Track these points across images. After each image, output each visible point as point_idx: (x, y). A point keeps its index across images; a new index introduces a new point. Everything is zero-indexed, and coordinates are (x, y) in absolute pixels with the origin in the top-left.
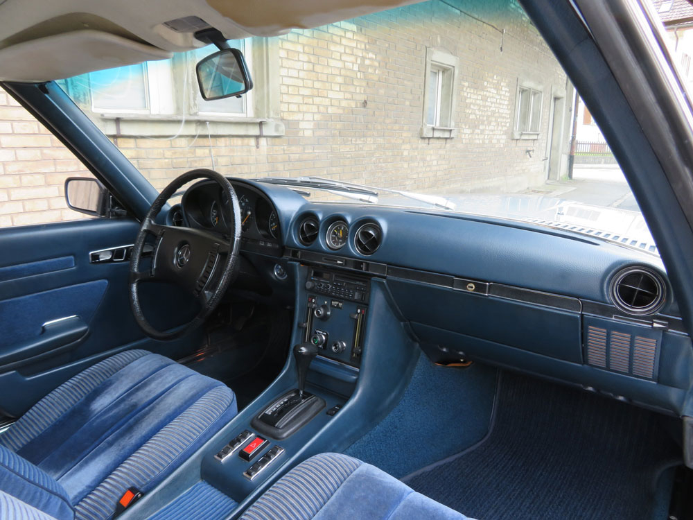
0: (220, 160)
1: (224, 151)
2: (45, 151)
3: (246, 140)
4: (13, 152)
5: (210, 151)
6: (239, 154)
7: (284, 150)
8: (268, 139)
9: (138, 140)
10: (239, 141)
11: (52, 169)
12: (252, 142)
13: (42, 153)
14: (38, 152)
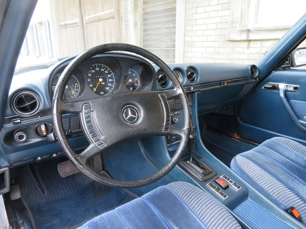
2: (217, 49)
9: (263, 42)
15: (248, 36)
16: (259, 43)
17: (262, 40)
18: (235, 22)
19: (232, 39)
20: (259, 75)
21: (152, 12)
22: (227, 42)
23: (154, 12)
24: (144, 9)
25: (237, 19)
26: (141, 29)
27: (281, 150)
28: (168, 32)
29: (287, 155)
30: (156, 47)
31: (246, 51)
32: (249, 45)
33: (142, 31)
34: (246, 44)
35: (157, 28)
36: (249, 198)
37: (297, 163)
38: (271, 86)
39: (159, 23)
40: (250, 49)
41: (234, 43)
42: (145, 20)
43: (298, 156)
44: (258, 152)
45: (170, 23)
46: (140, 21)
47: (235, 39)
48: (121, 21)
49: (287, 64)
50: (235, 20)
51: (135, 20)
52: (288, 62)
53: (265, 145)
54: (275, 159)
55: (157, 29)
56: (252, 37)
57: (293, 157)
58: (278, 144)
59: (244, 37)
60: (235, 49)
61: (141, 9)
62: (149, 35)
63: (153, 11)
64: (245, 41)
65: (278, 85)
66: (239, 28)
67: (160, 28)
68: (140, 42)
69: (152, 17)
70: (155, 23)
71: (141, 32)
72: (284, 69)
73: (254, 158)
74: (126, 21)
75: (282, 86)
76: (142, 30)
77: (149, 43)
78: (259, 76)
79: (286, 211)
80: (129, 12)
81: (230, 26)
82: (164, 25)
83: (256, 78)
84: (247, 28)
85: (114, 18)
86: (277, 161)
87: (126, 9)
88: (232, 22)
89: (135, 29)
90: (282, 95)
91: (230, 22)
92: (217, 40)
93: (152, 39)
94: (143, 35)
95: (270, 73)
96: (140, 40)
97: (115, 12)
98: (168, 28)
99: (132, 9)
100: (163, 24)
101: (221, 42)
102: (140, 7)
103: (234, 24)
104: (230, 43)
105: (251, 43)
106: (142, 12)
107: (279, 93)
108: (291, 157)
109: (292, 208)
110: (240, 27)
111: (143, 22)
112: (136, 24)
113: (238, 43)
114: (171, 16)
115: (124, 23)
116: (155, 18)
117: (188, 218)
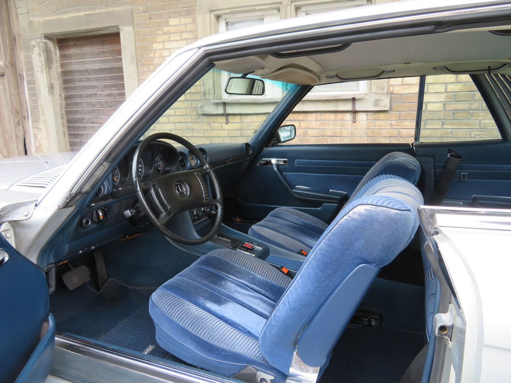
0: (309, 131)
1: (314, 124)
2: (189, 124)
3: (340, 116)
4: (174, 125)
5: (300, 124)
6: (331, 127)
7: (391, 125)
8: (369, 114)
9: (243, 117)
10: (332, 116)
11: (191, 135)
12: (349, 117)
13: (187, 126)
14: (185, 125)
15: (225, 110)
16: (238, 117)
17: (241, 115)
18: (208, 93)
19: (206, 113)
20: (252, 152)
21: (78, 71)
22: (201, 116)
23: (82, 71)
24: (62, 65)
25: (209, 90)
26: (60, 96)
27: (284, 217)
28: (111, 102)
29: (289, 220)
30: (92, 123)
31: (225, 126)
32: (227, 119)
33: (63, 99)
34: (223, 119)
35: (92, 94)
36: (270, 254)
37: (298, 224)
38: (265, 162)
39: (94, 87)
40: (229, 124)
41: (210, 118)
42: (65, 82)
43: (297, 219)
44: (268, 221)
45: (113, 88)
46: (57, 84)
47: (210, 113)
48: (19, 81)
49: (275, 141)
50: (208, 91)
51: (50, 82)
52: (275, 139)
53: (271, 216)
54: (281, 224)
55: (90, 96)
56: (230, 110)
57: (294, 220)
58: (281, 213)
59: (220, 110)
60: (212, 124)
61: (58, 64)
62: (76, 104)
63: (81, 69)
64: (222, 115)
65: (270, 160)
66: (213, 101)
67: (96, 94)
68: (62, 114)
69: (81, 78)
70: (85, 87)
71: (61, 100)
72: (273, 145)
73: (266, 226)
74: (32, 82)
75: (274, 161)
76: (63, 96)
77: (77, 116)
78: (252, 154)
79: (298, 253)
80: (36, 69)
81: (203, 98)
82: (103, 91)
83: (250, 156)
84: (223, 101)
85: (6, 76)
86: (283, 225)
87: (29, 63)
88: (205, 94)
89: (52, 96)
90: (275, 169)
91: (202, 93)
92: (188, 114)
93: (83, 110)
94: (66, 105)
95: (262, 150)
96: (61, 111)
97: (6, 66)
98: (110, 95)
99: (42, 64)
100: (101, 90)
101: (193, 117)
102: (57, 61)
103: (207, 96)
104: (205, 117)
105: (230, 117)
106: (60, 70)
107: (273, 168)
108: (293, 221)
109: (301, 250)
110: (214, 99)
111: (64, 84)
112: (51, 87)
113: (214, 118)
114: (113, 79)
115: (27, 85)
116: (85, 80)
117: (235, 268)
